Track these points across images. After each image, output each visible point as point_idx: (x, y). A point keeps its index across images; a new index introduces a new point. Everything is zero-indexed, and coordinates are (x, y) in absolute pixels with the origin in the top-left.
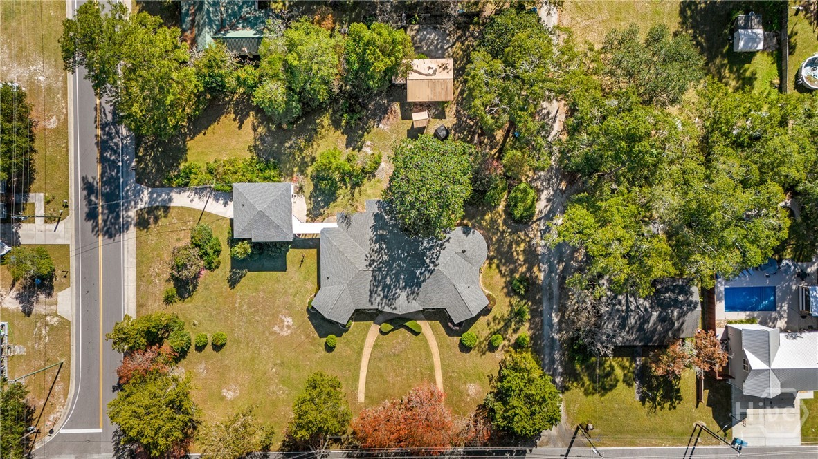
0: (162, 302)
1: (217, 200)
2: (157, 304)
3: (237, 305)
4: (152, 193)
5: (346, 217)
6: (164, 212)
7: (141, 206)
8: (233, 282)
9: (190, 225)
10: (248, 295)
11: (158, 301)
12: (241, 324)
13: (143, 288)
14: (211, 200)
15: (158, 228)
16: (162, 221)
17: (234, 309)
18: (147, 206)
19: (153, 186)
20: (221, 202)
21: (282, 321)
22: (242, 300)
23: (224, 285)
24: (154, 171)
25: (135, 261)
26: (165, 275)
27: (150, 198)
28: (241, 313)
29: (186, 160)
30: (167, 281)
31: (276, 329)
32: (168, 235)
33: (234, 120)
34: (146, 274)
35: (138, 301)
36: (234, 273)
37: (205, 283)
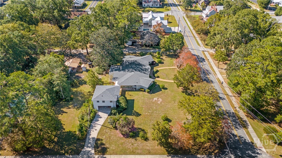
0: (147, 143)
1: (98, 120)
2: (149, 145)
3: (149, 114)
4: (88, 147)
5: (114, 79)
6: (99, 141)
7: (93, 152)
8: (138, 115)
9: (108, 131)
10: (144, 110)
11: (147, 144)
12: (157, 113)
13: (139, 151)
14: (97, 123)
15: (107, 144)
16: (104, 142)
17: (150, 115)
18: (94, 149)
19: (84, 146)
20: (99, 119)
21: (155, 101)
22: (146, 112)
23: (139, 118)
24: (75, 145)
25: (123, 155)
26: (133, 141)
27: (90, 148)
28: (152, 113)
29: (75, 132)
30: (136, 140)
31: (159, 102)
32: (111, 140)
33: (62, 115)
34: (132, 150)
35: (147, 154)
36: (134, 115)
37: (138, 125)
